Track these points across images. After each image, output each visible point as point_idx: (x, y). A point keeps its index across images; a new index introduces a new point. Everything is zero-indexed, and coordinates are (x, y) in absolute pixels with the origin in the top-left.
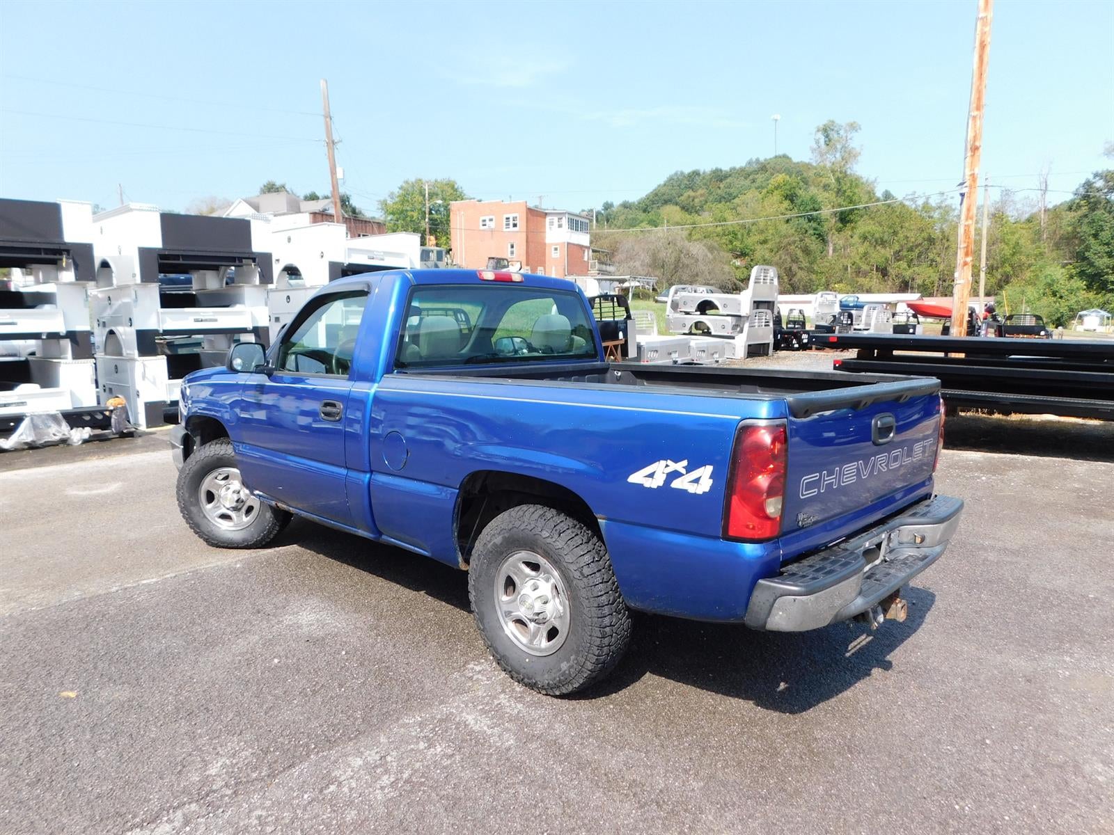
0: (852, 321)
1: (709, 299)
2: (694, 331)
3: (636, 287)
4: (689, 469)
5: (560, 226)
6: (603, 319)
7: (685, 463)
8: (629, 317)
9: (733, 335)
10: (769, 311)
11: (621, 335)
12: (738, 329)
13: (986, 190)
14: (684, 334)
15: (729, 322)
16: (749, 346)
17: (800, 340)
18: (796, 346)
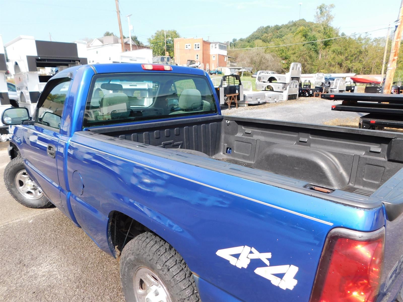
0: (330, 85)
1: (273, 76)
2: (267, 89)
3: (244, 71)
4: (273, 262)
5: (216, 48)
6: (230, 85)
7: (269, 255)
8: (240, 84)
9: (282, 91)
10: (297, 81)
11: (237, 91)
12: (285, 89)
13: (389, 30)
14: (263, 90)
15: (281, 86)
16: (289, 95)
17: (309, 93)
18: (307, 95)
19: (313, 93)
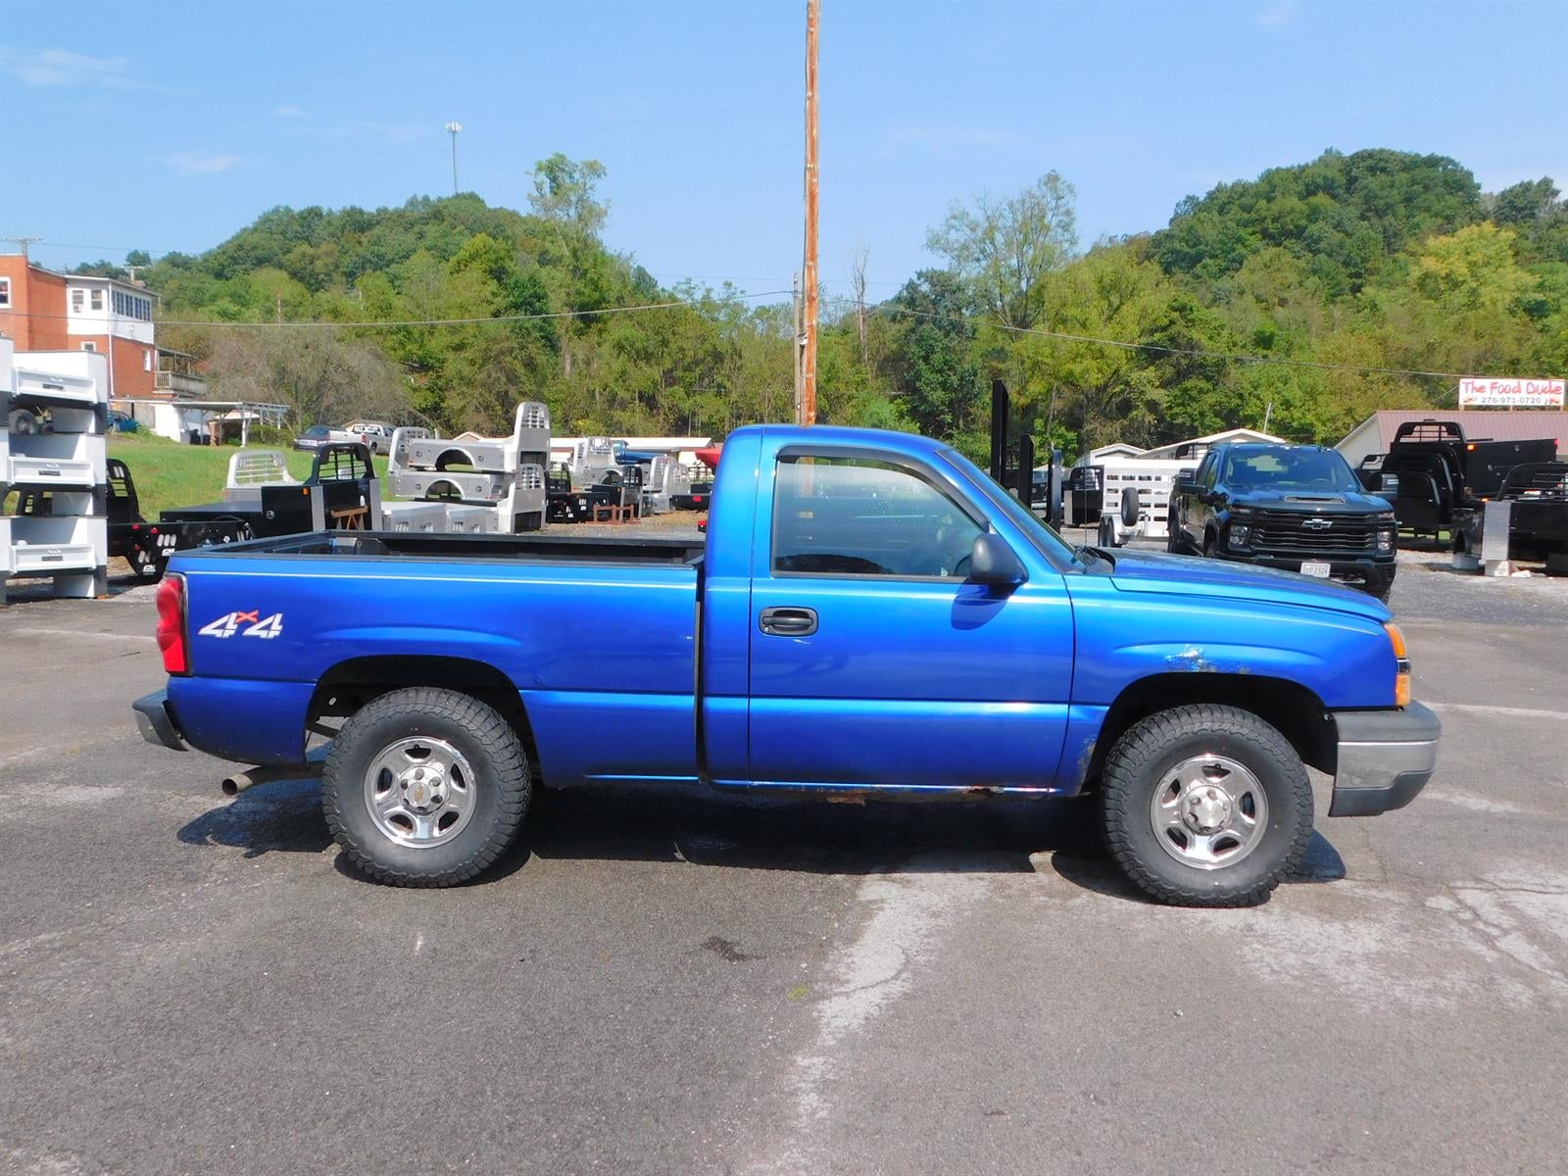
1: (453, 448)
5: (97, 305)
6: (340, 478)
8: (370, 474)
10: (540, 466)
11: (362, 500)
12: (500, 492)
14: (417, 500)
15: (487, 482)
16: (517, 515)
17: (576, 508)
18: (571, 516)
19: (590, 509)
